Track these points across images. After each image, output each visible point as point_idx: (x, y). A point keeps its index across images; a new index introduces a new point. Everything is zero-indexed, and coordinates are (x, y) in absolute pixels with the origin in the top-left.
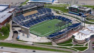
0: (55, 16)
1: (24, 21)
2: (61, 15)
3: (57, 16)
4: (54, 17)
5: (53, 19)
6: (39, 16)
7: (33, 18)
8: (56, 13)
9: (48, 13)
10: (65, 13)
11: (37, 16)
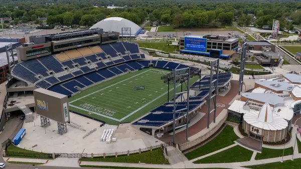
0: (149, 61)
1: (57, 75)
2: (163, 59)
3: (154, 62)
4: (147, 64)
5: (144, 68)
6: (105, 61)
7: (88, 65)
8: (150, 55)
9: (131, 54)
10: (172, 55)
11: (99, 61)
